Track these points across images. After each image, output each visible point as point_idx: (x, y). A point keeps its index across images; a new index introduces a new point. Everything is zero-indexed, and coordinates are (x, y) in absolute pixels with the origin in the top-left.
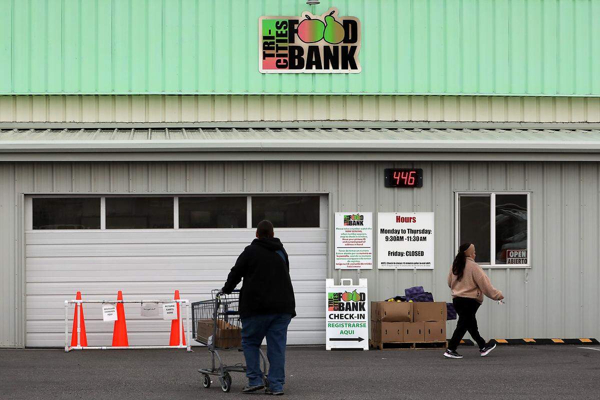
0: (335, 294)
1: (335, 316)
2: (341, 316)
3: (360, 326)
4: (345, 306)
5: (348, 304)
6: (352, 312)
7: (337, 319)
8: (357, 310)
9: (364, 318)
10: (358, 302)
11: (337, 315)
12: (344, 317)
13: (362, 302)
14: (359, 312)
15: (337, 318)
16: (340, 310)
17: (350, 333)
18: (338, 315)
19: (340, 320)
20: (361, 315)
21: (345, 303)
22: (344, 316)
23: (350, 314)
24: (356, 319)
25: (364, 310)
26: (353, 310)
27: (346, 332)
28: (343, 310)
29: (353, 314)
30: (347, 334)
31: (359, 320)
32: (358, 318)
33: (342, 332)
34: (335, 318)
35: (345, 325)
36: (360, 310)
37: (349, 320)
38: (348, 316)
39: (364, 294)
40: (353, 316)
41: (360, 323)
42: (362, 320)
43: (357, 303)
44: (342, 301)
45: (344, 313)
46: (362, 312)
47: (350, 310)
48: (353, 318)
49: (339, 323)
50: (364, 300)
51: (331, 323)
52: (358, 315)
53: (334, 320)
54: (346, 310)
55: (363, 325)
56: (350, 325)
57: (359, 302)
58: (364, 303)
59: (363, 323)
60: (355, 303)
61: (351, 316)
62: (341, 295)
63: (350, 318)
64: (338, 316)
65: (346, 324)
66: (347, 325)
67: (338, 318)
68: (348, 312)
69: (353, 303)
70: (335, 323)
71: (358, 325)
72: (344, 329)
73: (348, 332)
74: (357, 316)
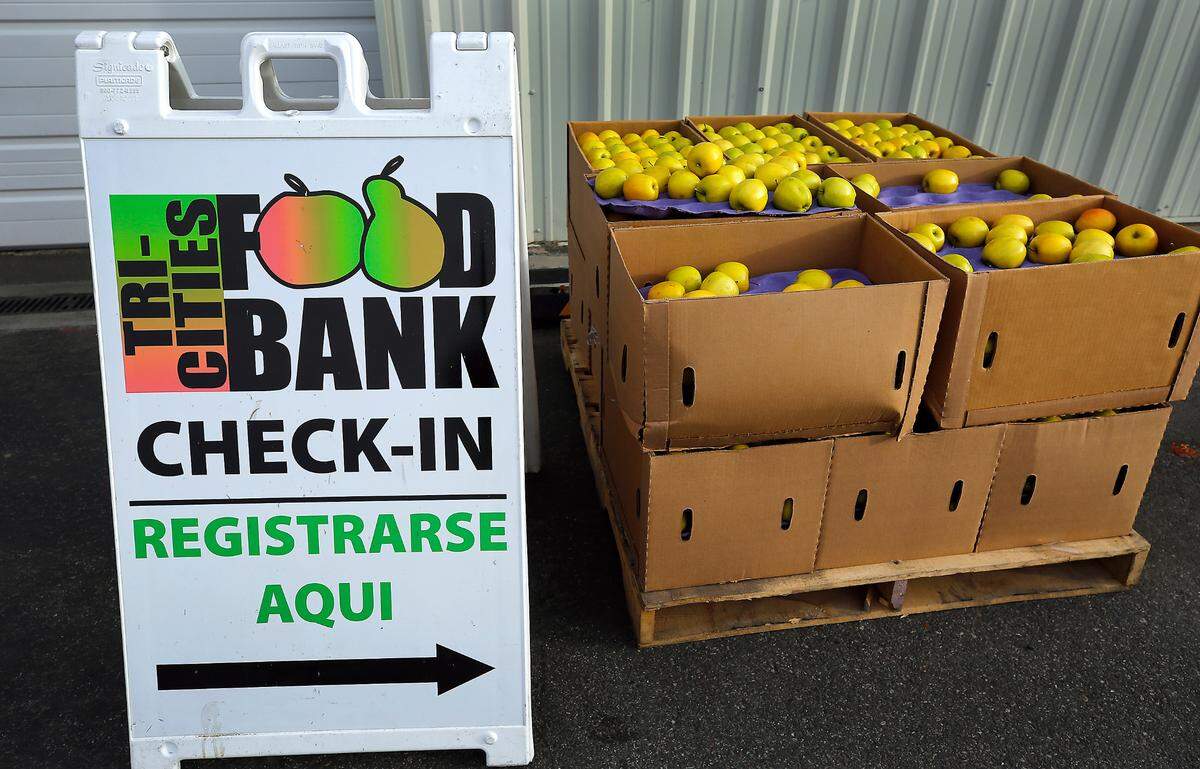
0: (181, 214)
1: (200, 448)
2: (258, 447)
3: (445, 536)
4: (292, 341)
5: (324, 315)
6: (361, 405)
7: (216, 479)
8: (413, 379)
9: (483, 460)
10: (427, 296)
11: (214, 434)
12: (287, 456)
13: (465, 295)
14: (438, 403)
15: (215, 461)
16: (244, 381)
17: (357, 606)
18: (229, 428)
19: (246, 482)
20: (455, 426)
21: (293, 305)
22: (286, 437)
23: (349, 426)
24: (406, 474)
25: (484, 377)
26: (378, 381)
27: (315, 603)
28: (275, 379)
29: (376, 425)
30: (323, 619)
31: (441, 480)
32: (428, 464)
33: (273, 604)
34: (199, 468)
35: (300, 534)
36: (448, 379)
37: (340, 482)
38: (327, 446)
39: (482, 209)
40: (383, 442)
41: (443, 510)
42: (467, 475)
43: (412, 308)
44: (260, 285)
45: (290, 406)
46: (466, 402)
47: (347, 380)
48: (379, 465)
49: (242, 512)
50: (484, 271)
51: (165, 515)
52: (427, 425)
53: (187, 485)
54: (310, 381)
55: (474, 527)
56: (347, 535)
57: (437, 290)
58: (482, 307)
59: (476, 508)
60: (394, 301)
61: (360, 444)
62: (249, 221)
63: (351, 465)
64: (228, 446)
65: (312, 523)
66: (326, 534)
67: (232, 467)
68: (331, 401)
69: (375, 309)
70: (206, 515)
71: (424, 533)
72: (293, 571)
73: (332, 604)
74: (414, 441)
